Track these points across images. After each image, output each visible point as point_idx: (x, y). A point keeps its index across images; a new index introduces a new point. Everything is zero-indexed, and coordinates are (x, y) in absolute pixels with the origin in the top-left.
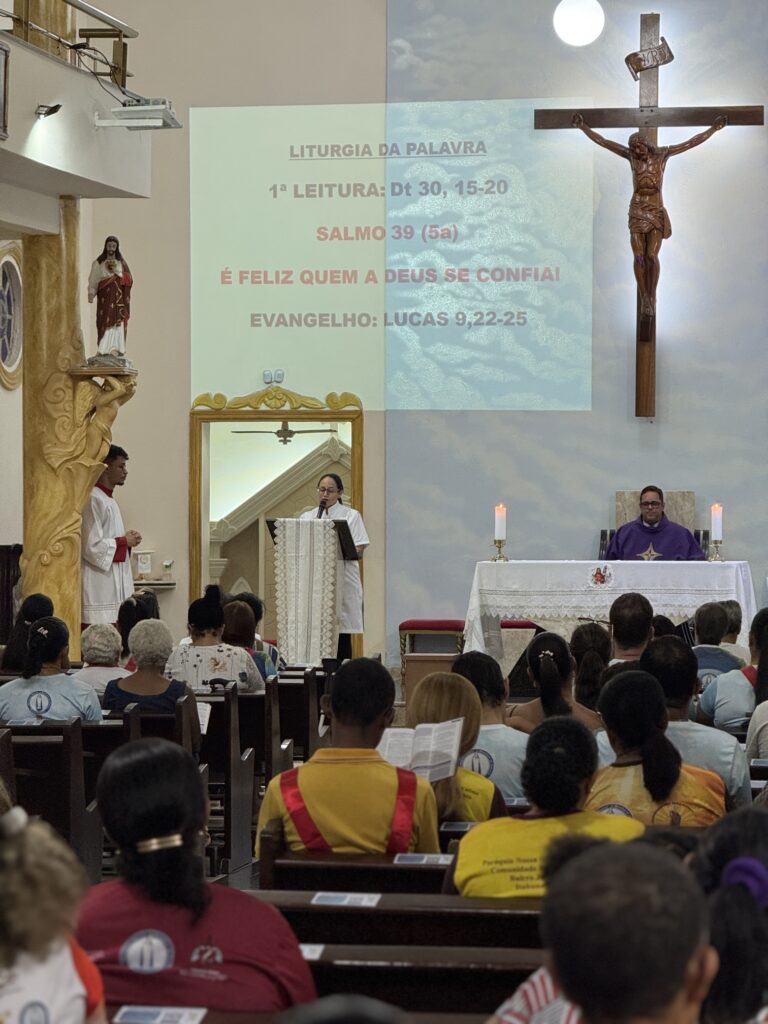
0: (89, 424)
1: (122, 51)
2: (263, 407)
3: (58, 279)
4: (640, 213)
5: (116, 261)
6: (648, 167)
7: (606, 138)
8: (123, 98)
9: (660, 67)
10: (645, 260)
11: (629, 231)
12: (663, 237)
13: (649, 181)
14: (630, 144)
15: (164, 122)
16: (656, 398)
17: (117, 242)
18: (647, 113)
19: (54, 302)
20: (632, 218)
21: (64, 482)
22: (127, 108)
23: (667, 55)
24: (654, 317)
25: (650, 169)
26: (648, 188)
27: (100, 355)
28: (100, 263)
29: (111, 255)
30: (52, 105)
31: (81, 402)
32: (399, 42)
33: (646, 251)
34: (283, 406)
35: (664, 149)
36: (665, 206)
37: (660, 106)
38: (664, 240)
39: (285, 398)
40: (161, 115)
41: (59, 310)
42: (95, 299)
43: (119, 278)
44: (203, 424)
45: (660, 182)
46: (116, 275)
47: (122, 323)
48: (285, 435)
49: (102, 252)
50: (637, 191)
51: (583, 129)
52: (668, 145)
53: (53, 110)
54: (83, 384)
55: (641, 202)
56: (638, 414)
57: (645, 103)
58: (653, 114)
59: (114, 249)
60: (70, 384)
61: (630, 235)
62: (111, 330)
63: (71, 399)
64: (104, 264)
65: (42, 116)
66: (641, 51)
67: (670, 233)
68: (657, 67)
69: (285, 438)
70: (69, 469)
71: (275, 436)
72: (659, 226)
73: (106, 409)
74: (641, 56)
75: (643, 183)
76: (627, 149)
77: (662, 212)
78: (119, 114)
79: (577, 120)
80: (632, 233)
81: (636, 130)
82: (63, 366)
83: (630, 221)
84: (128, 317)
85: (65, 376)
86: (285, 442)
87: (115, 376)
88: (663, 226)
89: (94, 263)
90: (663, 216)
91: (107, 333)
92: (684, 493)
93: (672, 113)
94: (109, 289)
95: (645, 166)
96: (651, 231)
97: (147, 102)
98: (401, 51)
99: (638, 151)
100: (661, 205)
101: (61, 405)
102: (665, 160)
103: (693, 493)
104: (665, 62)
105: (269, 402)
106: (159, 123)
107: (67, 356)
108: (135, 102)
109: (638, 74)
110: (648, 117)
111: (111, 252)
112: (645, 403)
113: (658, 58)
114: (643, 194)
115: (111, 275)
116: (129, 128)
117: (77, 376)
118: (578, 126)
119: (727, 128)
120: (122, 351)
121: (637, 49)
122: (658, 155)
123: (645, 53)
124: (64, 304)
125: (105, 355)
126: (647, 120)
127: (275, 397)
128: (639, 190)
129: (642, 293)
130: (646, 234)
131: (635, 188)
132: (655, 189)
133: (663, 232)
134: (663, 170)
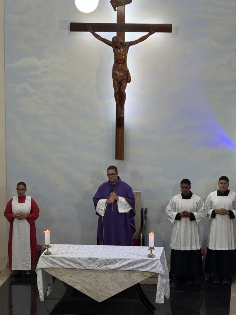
4: (117, 72)
6: (121, 51)
7: (102, 37)
10: (119, 93)
11: (112, 79)
12: (127, 83)
13: (121, 58)
16: (124, 151)
18: (120, 26)
26: (121, 61)
33: (120, 88)
35: (128, 43)
37: (126, 23)
38: (128, 84)
45: (126, 58)
50: (115, 62)
51: (91, 32)
52: (129, 41)
55: (118, 67)
56: (116, 158)
58: (123, 26)
61: (113, 81)
67: (130, 81)
72: (125, 77)
75: (118, 58)
76: (111, 42)
77: (127, 71)
79: (89, 28)
83: (112, 75)
88: (127, 77)
90: (127, 73)
95: (119, 51)
96: (122, 80)
99: (116, 44)
102: (128, 48)
112: (119, 154)
114: (118, 63)
118: (89, 30)
119: (156, 33)
122: (125, 45)
126: (120, 29)
128: (117, 61)
129: (118, 108)
130: (120, 82)
131: (115, 60)
132: (124, 61)
133: (127, 81)
134: (127, 52)
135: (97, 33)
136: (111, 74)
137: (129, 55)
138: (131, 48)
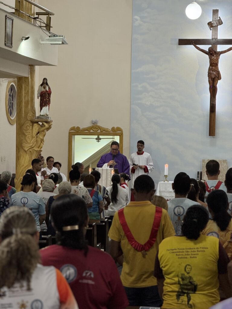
0: (37, 137)
1: (49, 19)
2: (92, 131)
3: (28, 91)
4: (212, 72)
5: (46, 86)
6: (214, 57)
7: (201, 48)
8: (49, 35)
9: (218, 26)
10: (213, 87)
11: (208, 77)
12: (219, 80)
13: (214, 62)
14: (209, 50)
15: (62, 42)
16: (216, 130)
17: (47, 80)
18: (214, 40)
19: (26, 98)
20: (209, 73)
21: (29, 155)
22: (51, 38)
23: (221, 22)
24: (215, 105)
25: (215, 58)
26: (214, 64)
27: (41, 115)
28: (41, 86)
29: (45, 84)
30: (27, 37)
31: (35, 130)
32: (136, 17)
33: (213, 84)
34: (98, 131)
35: (219, 52)
36: (219, 70)
37: (218, 38)
38: (219, 81)
39: (98, 128)
40: (61, 40)
41: (28, 101)
42: (40, 98)
43: (47, 91)
44: (73, 136)
45: (218, 62)
46: (46, 90)
47: (48, 105)
48: (98, 139)
49: (42, 83)
50: (210, 65)
51: (193, 45)
52: (221, 51)
53: (27, 38)
54: (35, 124)
55: (212, 69)
56: (209, 135)
57: (213, 37)
58: (216, 41)
59: (46, 82)
60: (31, 124)
61: (208, 79)
62: (44, 107)
63: (32, 129)
64: (42, 87)
65: (24, 40)
66: (213, 21)
67: (221, 78)
68: (217, 26)
69: (98, 140)
70: (30, 151)
71: (95, 140)
72: (217, 76)
73: (43, 132)
74: (212, 23)
75: (212, 62)
76: (207, 52)
77: (218, 71)
78: (48, 40)
79: (192, 42)
80: (209, 78)
81: (211, 46)
82: (29, 118)
84: (50, 103)
85: (29, 122)
86: (98, 141)
87: (46, 122)
88: (219, 76)
89: (39, 86)
90: (218, 73)
91: (43, 108)
92: (224, 160)
93: (222, 40)
94: (44, 95)
95: (213, 57)
96: (215, 78)
97: (57, 36)
98: (137, 20)
99: (211, 52)
100: (218, 70)
101: (28, 131)
102: (220, 55)
103: (227, 160)
104: (220, 25)
105: (94, 129)
106: (61, 43)
107: (31, 116)
108: (53, 36)
109: (212, 28)
110: (214, 42)
111: (45, 83)
112: (212, 132)
113: (218, 23)
114: (212, 66)
115: (44, 90)
116: (51, 44)
117: (33, 122)
118: (192, 44)
120: (48, 114)
121: (211, 20)
122: (217, 54)
123: (214, 22)
124: (30, 99)
125: (43, 115)
126: (214, 43)
127: (96, 128)
128: (211, 64)
129: (212, 97)
130: (213, 79)
131: (210, 64)
132: (216, 65)
133: (218, 78)
134: (219, 58)
135: (198, 46)
136: (207, 74)
137: (220, 60)
138: (221, 55)
